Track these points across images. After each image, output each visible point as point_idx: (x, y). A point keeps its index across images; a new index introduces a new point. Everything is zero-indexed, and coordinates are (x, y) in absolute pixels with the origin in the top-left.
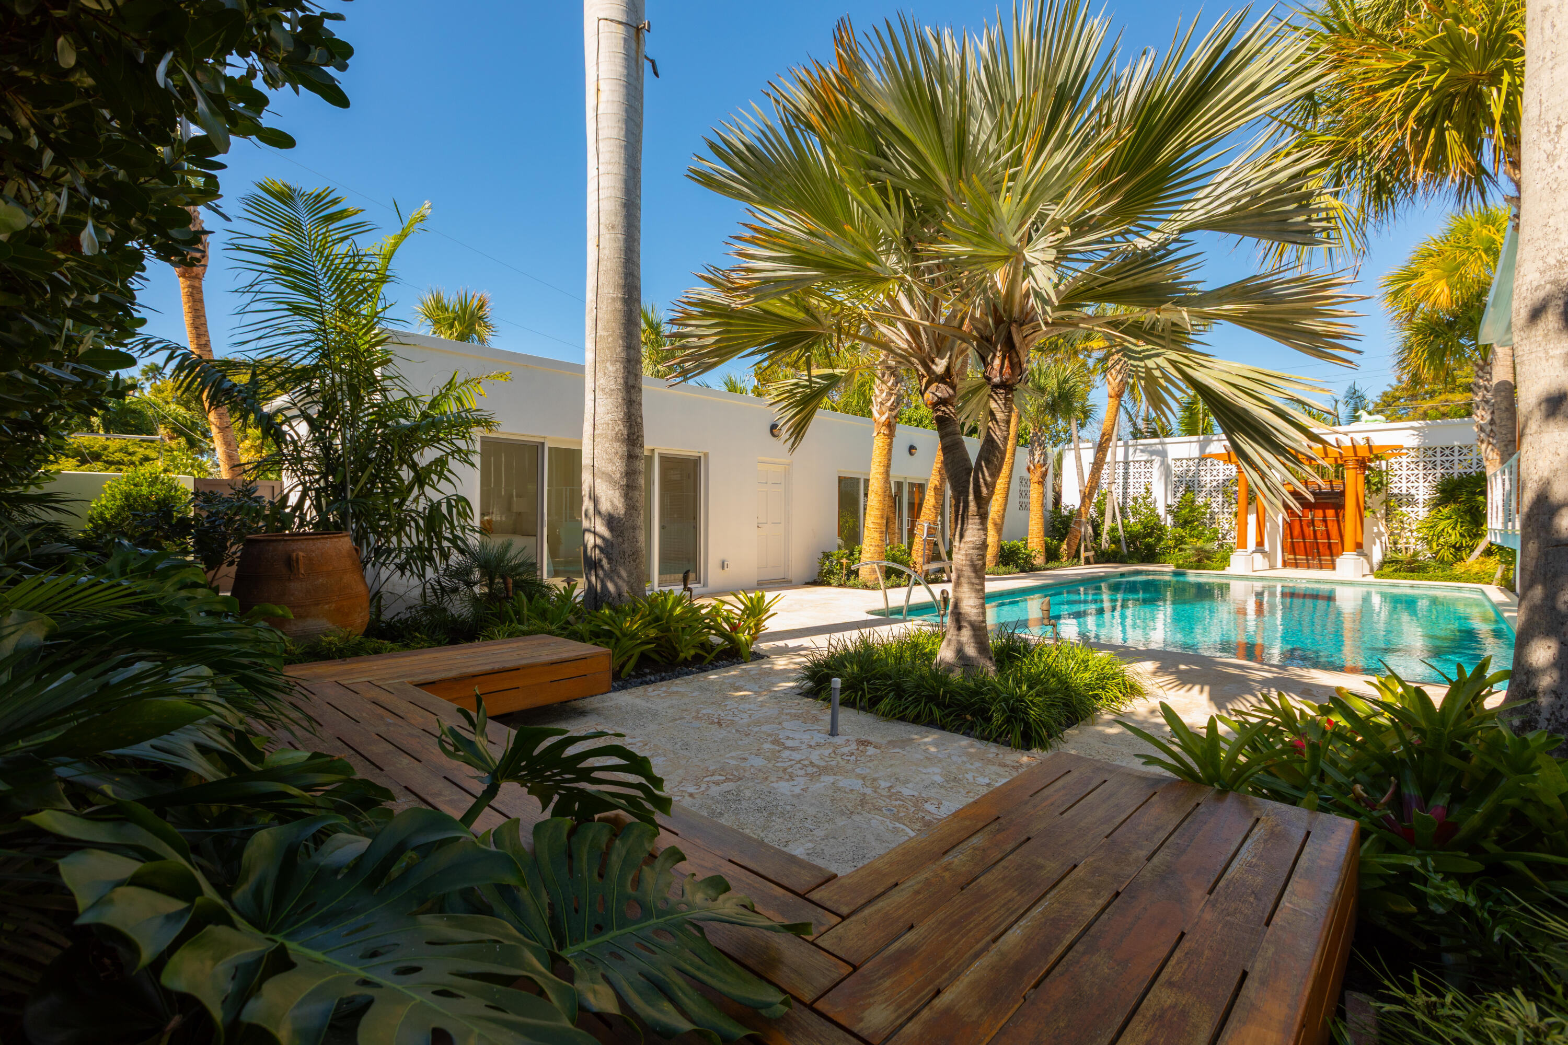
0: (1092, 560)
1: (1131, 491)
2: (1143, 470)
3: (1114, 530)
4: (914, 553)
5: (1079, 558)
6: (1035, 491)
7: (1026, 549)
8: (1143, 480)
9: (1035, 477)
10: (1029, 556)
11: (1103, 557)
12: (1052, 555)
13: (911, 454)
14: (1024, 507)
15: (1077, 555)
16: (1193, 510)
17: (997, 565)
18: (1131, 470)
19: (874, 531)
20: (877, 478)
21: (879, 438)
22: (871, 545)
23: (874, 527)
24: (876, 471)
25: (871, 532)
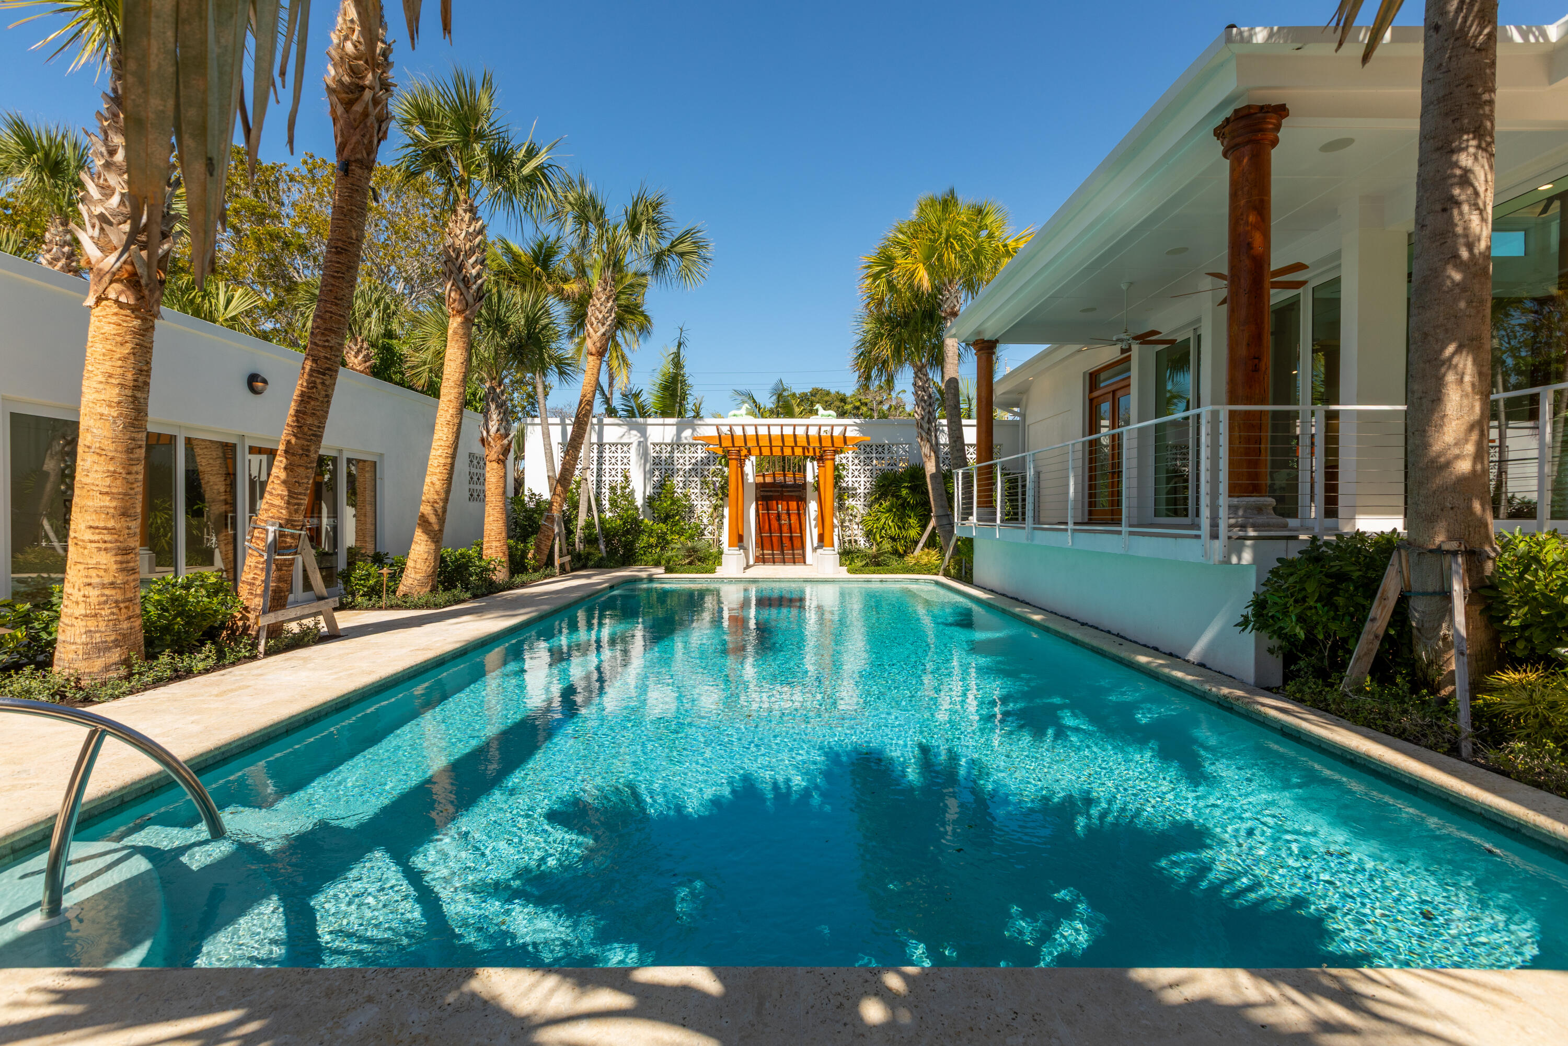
0: (568, 568)
1: (606, 479)
2: (619, 455)
3: (589, 525)
4: (243, 590)
5: (553, 565)
6: (492, 474)
7: (481, 559)
8: (619, 467)
9: (493, 453)
10: (486, 569)
11: (580, 562)
12: (517, 565)
13: (254, 390)
14: (478, 496)
15: (550, 562)
16: (673, 503)
17: (434, 589)
18: (607, 454)
19: (99, 549)
20: (102, 415)
21: (104, 313)
22: (90, 584)
23: (96, 537)
24: (96, 396)
25: (86, 552)
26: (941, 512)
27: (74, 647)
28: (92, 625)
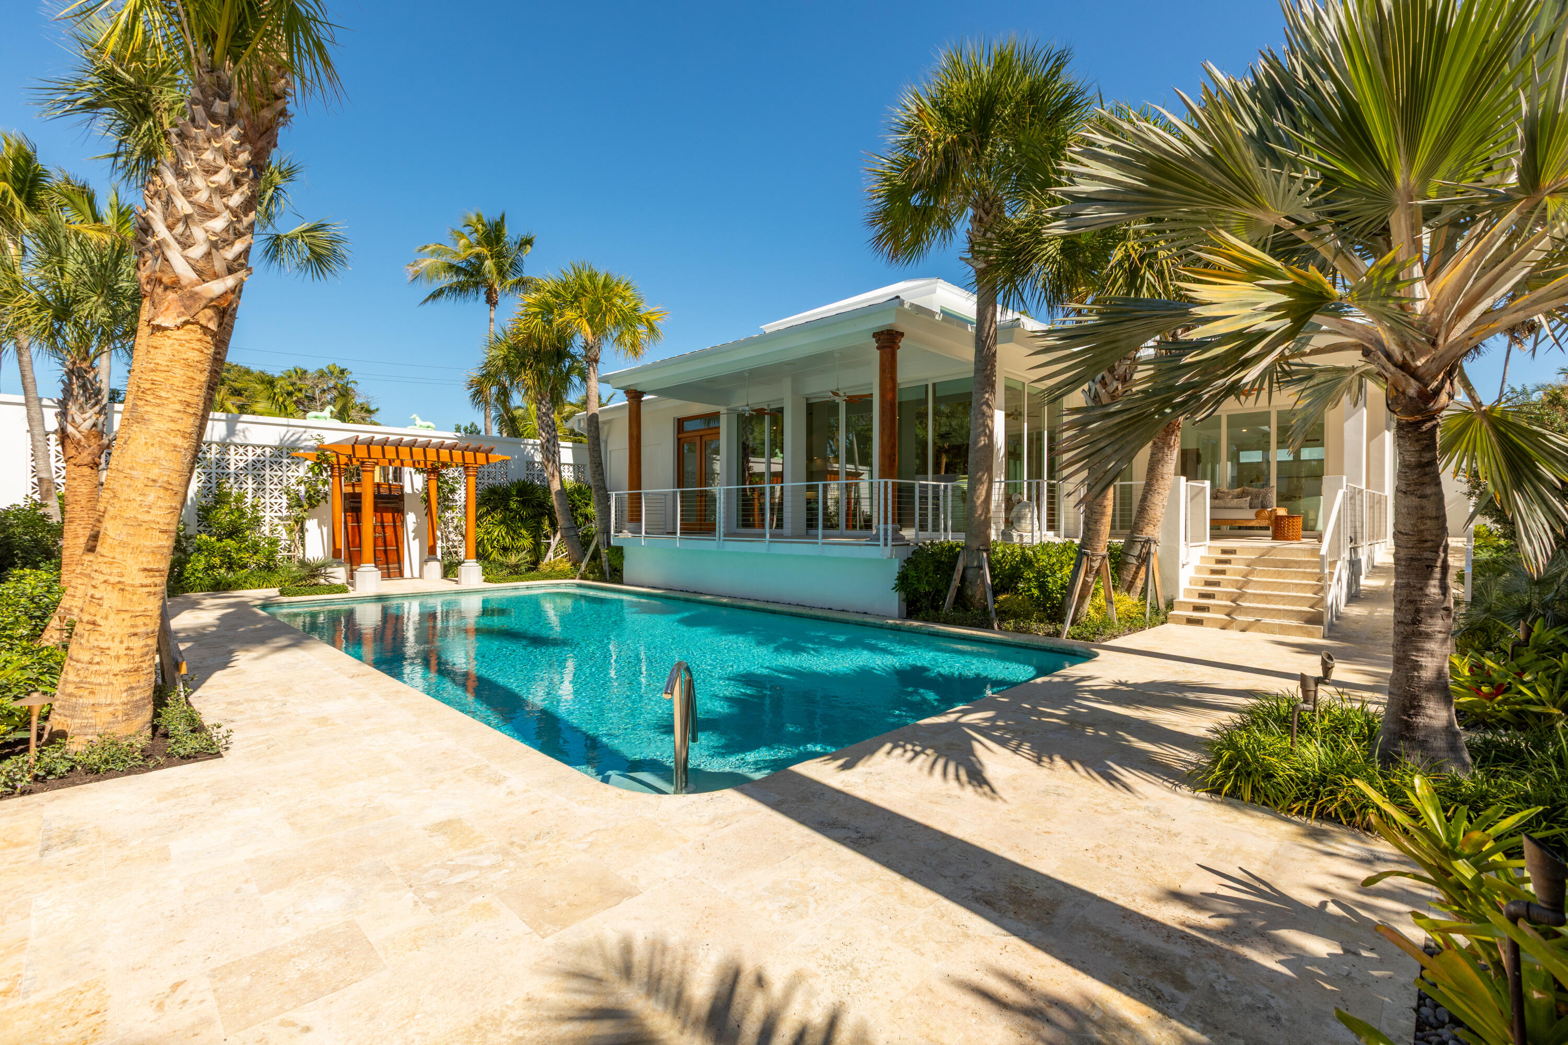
6: (82, 481)
9: (85, 454)
19: (149, 594)
20: (175, 446)
21: (187, 337)
22: (135, 634)
23: (149, 581)
24: (172, 425)
25: (135, 598)
26: (567, 525)
27: (111, 709)
28: (132, 680)
